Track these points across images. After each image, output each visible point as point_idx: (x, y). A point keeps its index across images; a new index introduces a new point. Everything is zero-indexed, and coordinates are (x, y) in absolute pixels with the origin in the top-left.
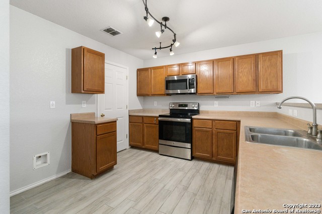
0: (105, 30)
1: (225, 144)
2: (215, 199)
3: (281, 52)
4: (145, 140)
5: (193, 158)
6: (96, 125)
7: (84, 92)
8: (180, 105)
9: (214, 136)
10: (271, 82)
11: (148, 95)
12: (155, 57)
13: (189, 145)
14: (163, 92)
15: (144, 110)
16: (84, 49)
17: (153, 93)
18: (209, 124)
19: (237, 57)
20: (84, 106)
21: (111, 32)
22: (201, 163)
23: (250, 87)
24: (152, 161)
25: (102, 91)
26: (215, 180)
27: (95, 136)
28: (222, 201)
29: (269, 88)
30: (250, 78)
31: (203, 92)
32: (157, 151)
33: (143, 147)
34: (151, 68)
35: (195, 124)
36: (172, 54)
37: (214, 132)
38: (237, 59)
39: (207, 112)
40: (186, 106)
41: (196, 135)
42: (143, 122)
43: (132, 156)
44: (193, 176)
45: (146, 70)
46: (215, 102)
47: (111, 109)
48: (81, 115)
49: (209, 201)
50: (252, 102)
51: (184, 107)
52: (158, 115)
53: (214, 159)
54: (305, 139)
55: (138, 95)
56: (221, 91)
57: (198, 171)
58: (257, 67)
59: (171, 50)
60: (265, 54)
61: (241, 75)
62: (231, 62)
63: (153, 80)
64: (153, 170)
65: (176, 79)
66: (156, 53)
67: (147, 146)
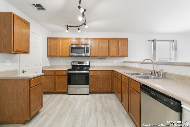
0: (34, 5)
1: (107, 82)
2: (113, 111)
3: (127, 39)
4: (57, 87)
5: (90, 93)
6: (30, 80)
7: (13, 52)
8: (79, 63)
9: (101, 79)
10: (124, 52)
11: (56, 56)
12: (67, 31)
13: (88, 86)
14: (68, 55)
15: (51, 67)
16: (14, 15)
17: (61, 55)
18: (99, 73)
19: (110, 38)
20: (8, 64)
21: (39, 7)
22: (94, 95)
23: (116, 54)
24: (66, 100)
25: (27, 52)
26: (107, 102)
27: (29, 88)
28: (115, 111)
29: (123, 55)
30: (116, 50)
31: (93, 55)
32: (66, 93)
33: (55, 92)
34: (59, 38)
35: (91, 74)
36: (79, 31)
37: (101, 77)
38: (110, 39)
39: (94, 67)
40: (83, 63)
41: (91, 80)
42: (55, 75)
43: (49, 99)
44: (95, 103)
45: (55, 39)
46: (98, 61)
47: (30, 66)
48: (6, 72)
49: (111, 113)
50: (115, 61)
51: (81, 64)
52: (67, 69)
53: (101, 91)
54: (152, 76)
55: (48, 56)
56: (102, 55)
57: (96, 100)
58: (118, 44)
59: (79, 29)
60: (122, 39)
61: (112, 47)
62: (107, 41)
63: (60, 46)
64: (70, 105)
65: (74, 47)
66: (68, 29)
67: (58, 90)
